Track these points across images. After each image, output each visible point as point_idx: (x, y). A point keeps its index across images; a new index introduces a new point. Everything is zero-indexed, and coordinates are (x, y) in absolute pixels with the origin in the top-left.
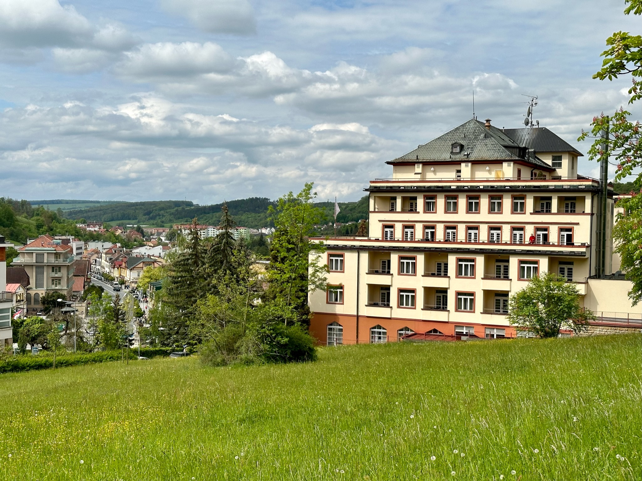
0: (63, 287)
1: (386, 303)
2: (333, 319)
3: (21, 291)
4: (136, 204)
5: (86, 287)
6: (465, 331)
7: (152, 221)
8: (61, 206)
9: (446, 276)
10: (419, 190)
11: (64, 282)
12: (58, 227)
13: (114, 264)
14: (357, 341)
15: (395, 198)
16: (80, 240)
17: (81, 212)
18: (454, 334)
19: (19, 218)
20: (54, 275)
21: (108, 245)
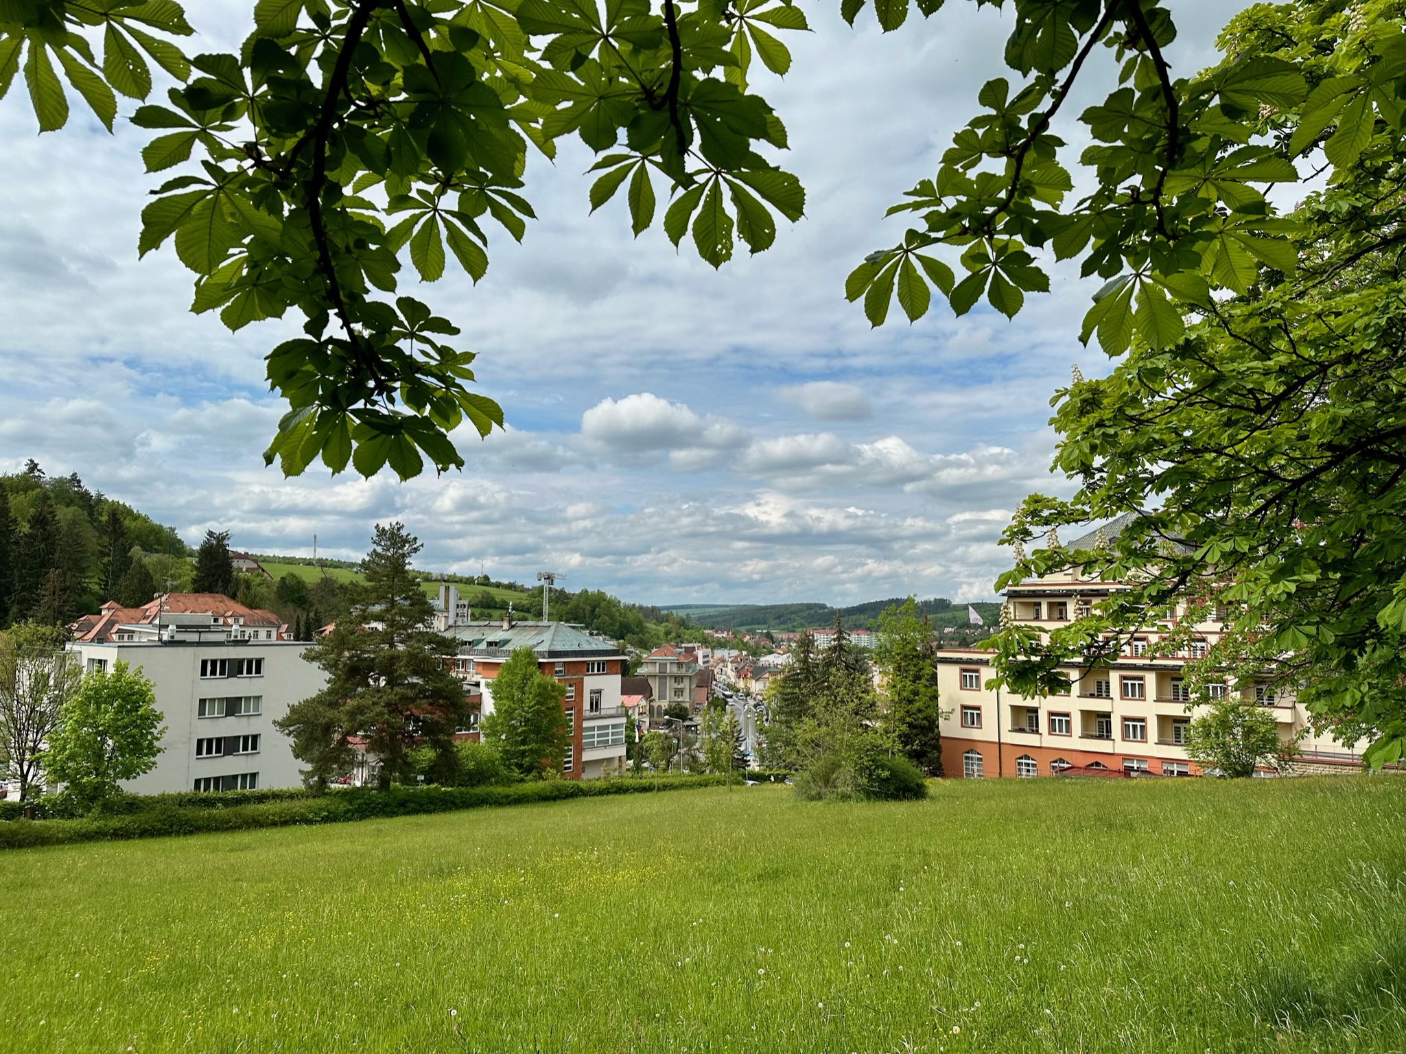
0: (685, 700)
1: (1034, 729)
2: (970, 746)
3: (643, 703)
4: (766, 608)
5: (710, 699)
6: (1135, 765)
7: (782, 626)
8: (690, 611)
9: (1108, 697)
10: (1069, 594)
11: (686, 693)
12: (687, 634)
13: (740, 673)
14: (1000, 774)
15: (1039, 604)
16: (707, 647)
17: (710, 616)
18: (1122, 769)
19: (648, 625)
20: (676, 686)
21: (735, 653)
